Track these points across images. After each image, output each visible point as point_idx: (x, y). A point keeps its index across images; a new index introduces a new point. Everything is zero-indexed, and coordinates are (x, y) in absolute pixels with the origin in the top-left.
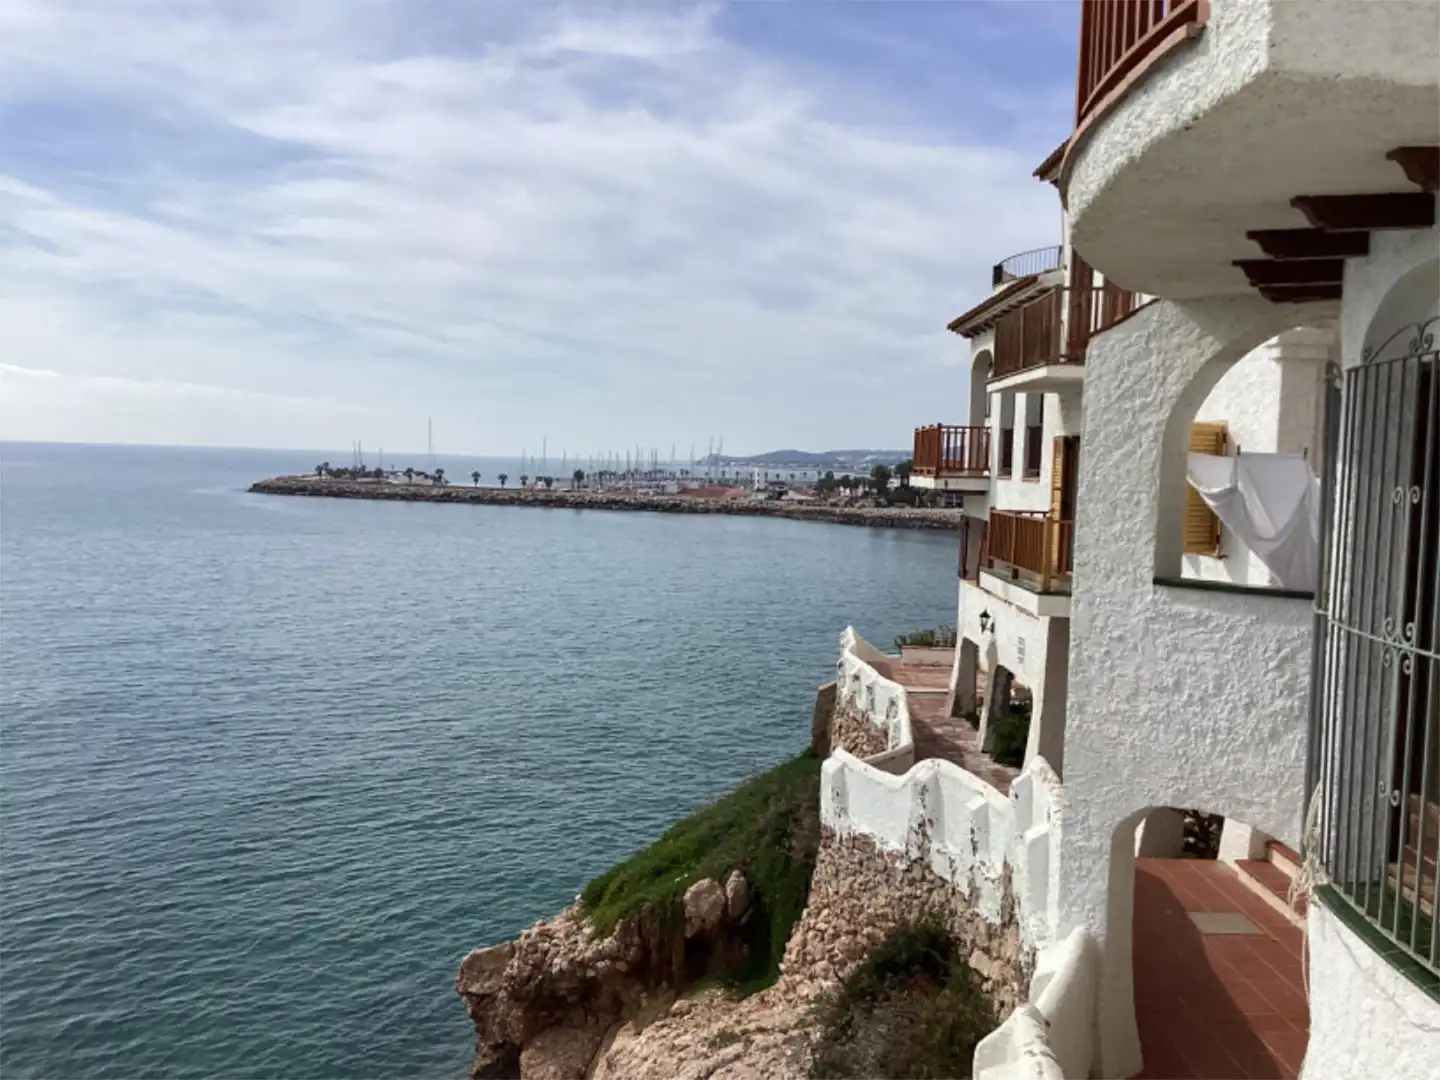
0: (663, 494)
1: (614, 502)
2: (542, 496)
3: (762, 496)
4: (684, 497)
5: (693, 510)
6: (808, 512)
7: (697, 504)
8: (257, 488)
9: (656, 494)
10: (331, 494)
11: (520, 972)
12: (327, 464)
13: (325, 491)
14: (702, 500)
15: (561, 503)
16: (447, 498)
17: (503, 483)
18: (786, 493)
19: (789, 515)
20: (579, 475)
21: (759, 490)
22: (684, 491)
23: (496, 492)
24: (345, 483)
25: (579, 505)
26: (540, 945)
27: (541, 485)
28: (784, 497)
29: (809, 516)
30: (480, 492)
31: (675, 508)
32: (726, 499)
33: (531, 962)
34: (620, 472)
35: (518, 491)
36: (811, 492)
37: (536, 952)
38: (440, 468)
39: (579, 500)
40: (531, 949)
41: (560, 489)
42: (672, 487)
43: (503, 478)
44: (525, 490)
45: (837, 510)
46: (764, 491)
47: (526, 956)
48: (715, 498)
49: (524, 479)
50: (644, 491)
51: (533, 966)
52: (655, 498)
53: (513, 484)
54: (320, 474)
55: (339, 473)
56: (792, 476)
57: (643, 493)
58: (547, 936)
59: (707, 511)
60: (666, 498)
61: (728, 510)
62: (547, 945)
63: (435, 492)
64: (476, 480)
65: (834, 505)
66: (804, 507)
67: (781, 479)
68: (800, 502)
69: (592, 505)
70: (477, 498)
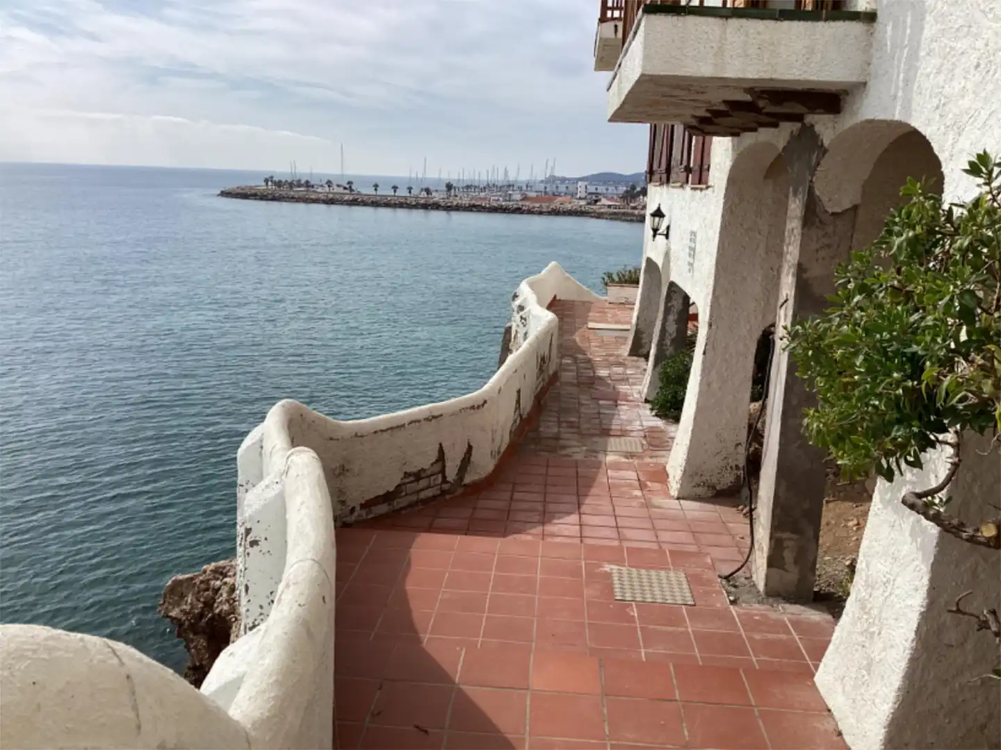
0: (510, 201)
1: (474, 206)
2: (422, 201)
3: (583, 203)
4: (524, 203)
5: (530, 212)
6: (615, 213)
7: (534, 207)
8: (225, 194)
9: (506, 201)
10: (274, 199)
11: (192, 608)
12: (272, 177)
13: (270, 197)
14: (537, 205)
15: (436, 206)
16: (354, 202)
17: (395, 191)
18: (600, 200)
19: (599, 216)
20: (449, 187)
21: (580, 198)
22: (525, 198)
23: (389, 198)
24: (284, 191)
25: (448, 208)
26: (212, 582)
27: (424, 194)
28: (598, 203)
29: (615, 217)
30: (378, 198)
31: (518, 211)
32: (556, 204)
33: (202, 600)
34: (481, 186)
35: (405, 198)
36: (619, 200)
37: (207, 590)
38: (350, 180)
39: (449, 204)
40: (203, 586)
41: (437, 197)
42: (517, 196)
43: (395, 188)
44: (411, 197)
45: (636, 212)
46: (585, 198)
47: (199, 592)
48: (547, 204)
49: (410, 189)
50: (496, 198)
51: (204, 603)
52: (503, 203)
53: (402, 192)
54: (267, 184)
55: (279, 184)
56: (607, 189)
57: (496, 199)
58: (221, 573)
59: (541, 213)
60: (511, 203)
61: (556, 213)
62: (218, 583)
63: (346, 198)
64: (376, 190)
65: (635, 208)
66: (612, 210)
67: (599, 191)
68: (609, 206)
69: (458, 208)
70: (376, 204)
